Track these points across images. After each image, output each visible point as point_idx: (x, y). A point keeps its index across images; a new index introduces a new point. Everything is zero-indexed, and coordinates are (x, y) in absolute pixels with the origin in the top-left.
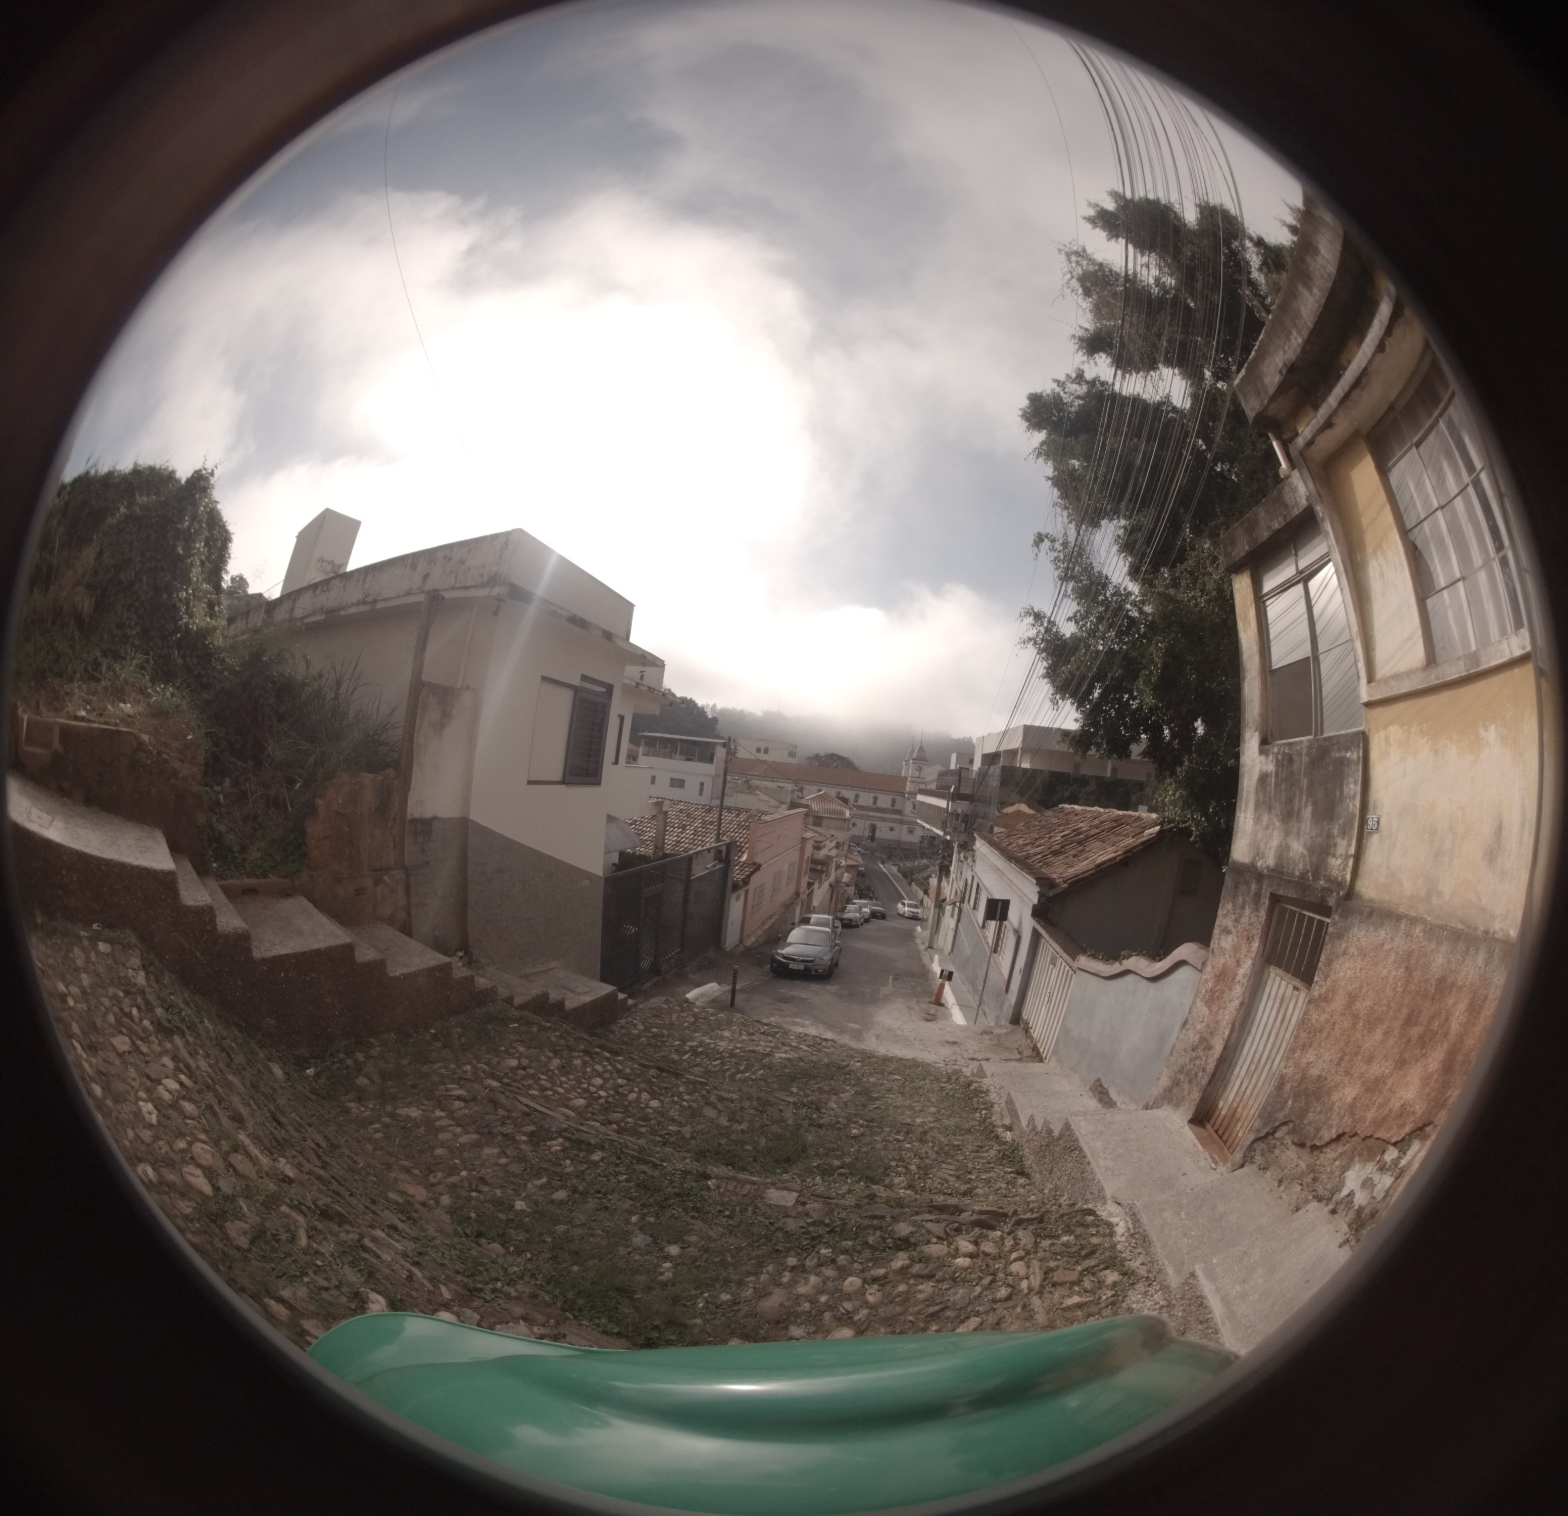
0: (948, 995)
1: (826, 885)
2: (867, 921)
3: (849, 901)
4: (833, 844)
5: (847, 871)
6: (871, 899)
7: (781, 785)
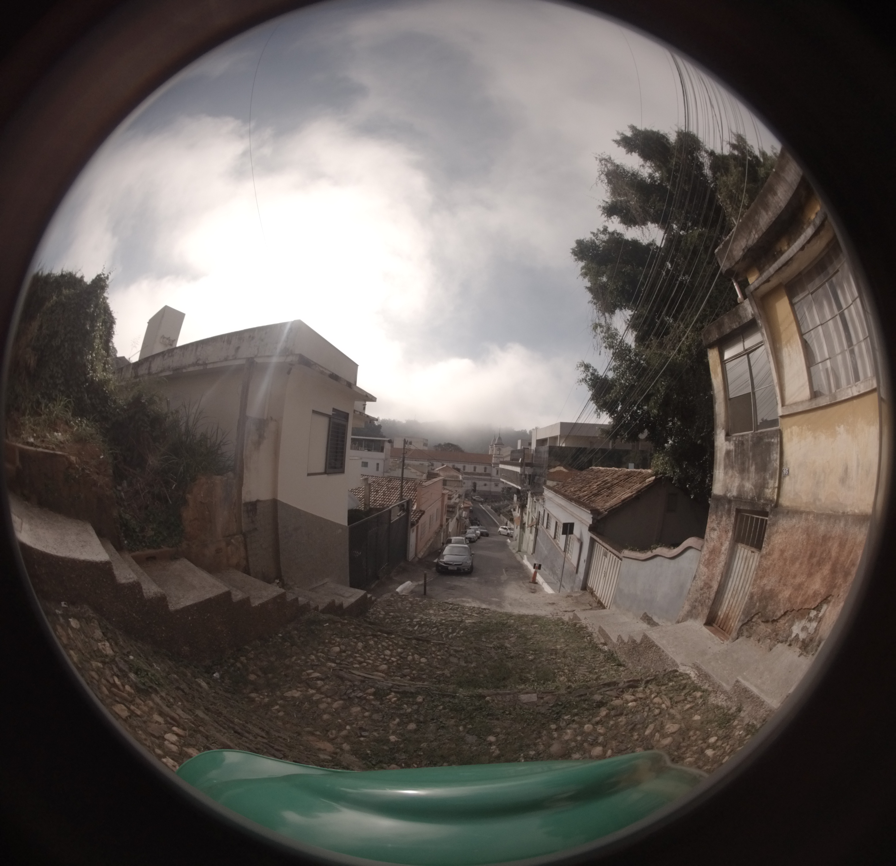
0: (539, 578)
2: (479, 538)
3: (466, 528)
4: (457, 496)
5: (464, 510)
6: (478, 525)
7: (421, 464)
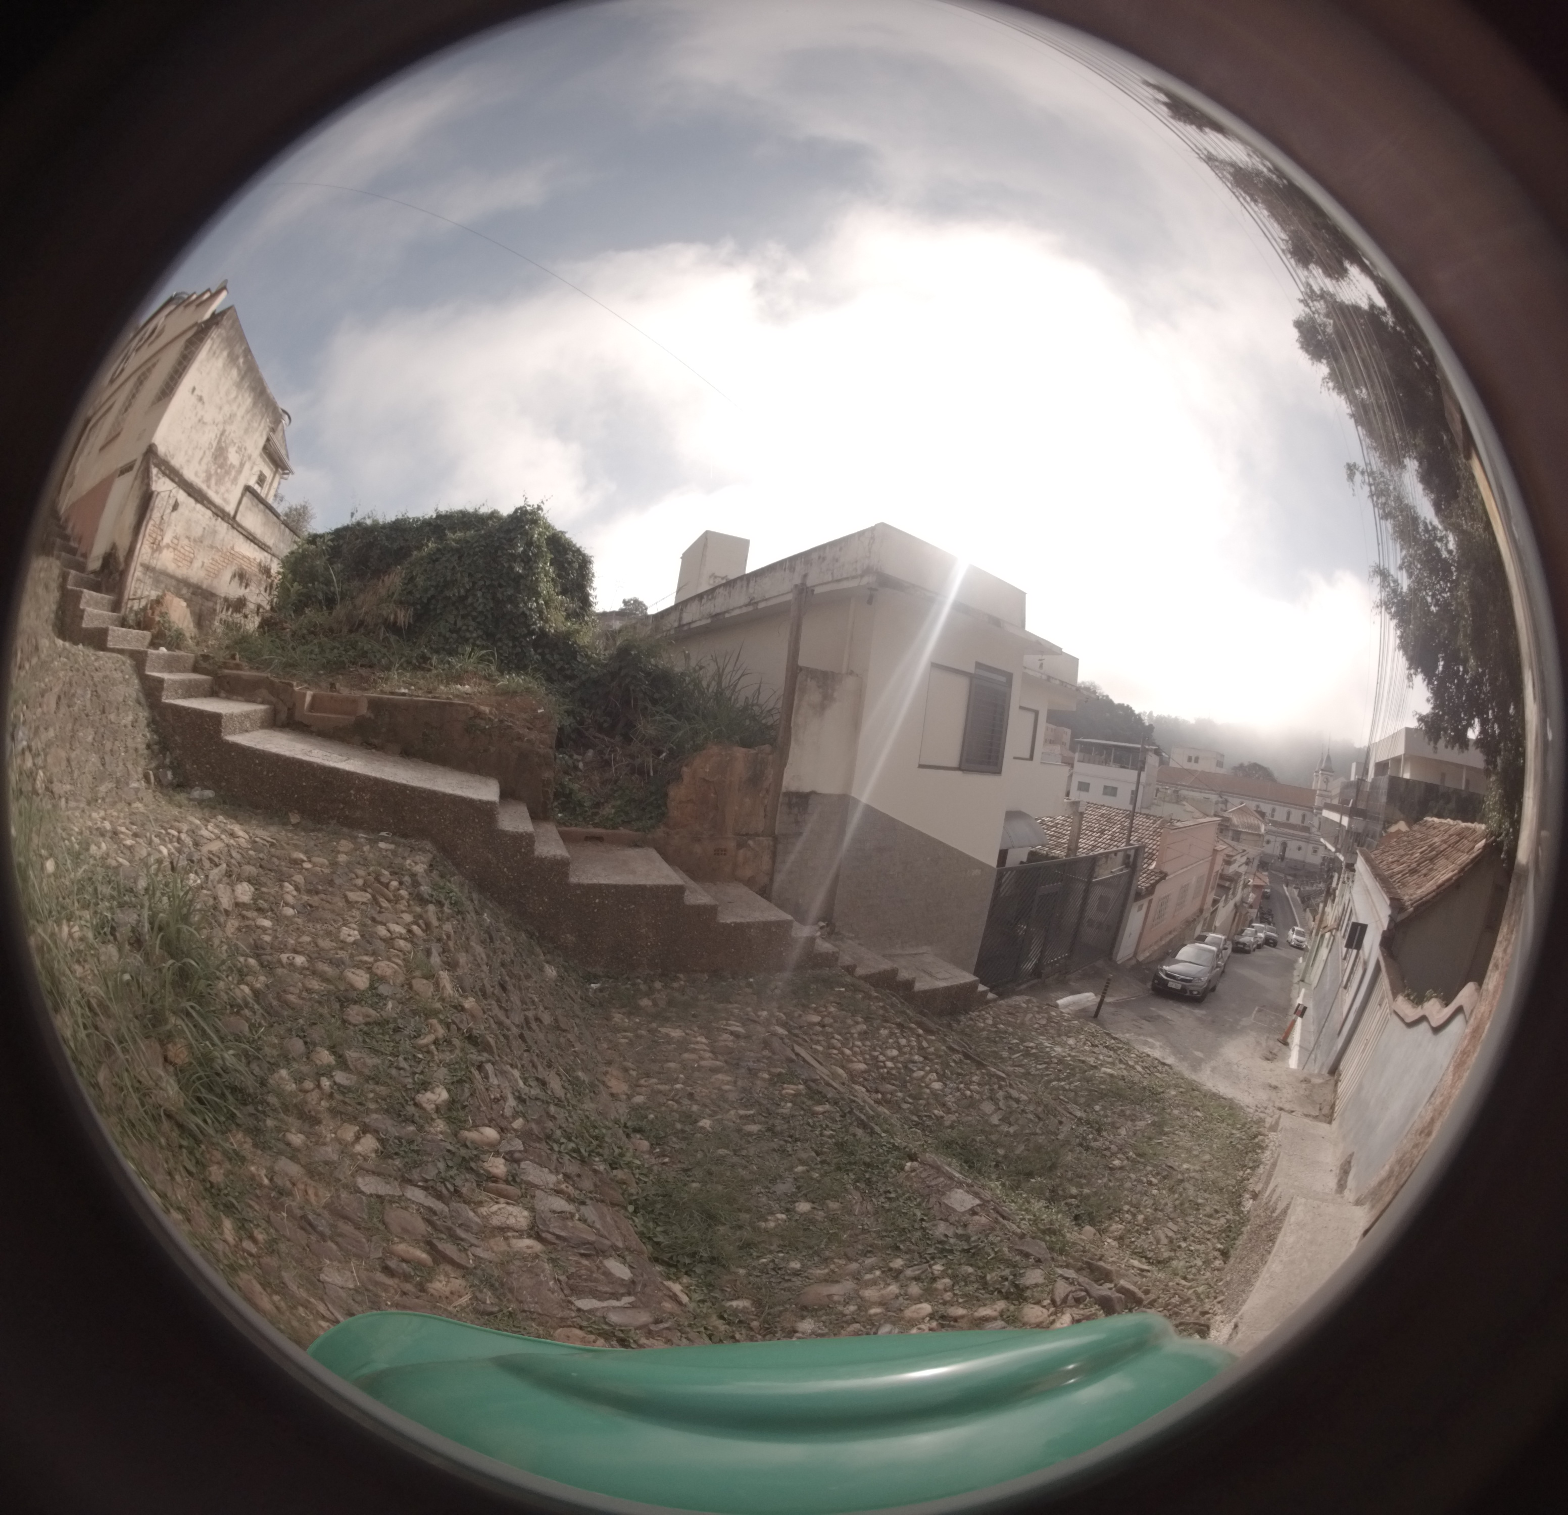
1: (1231, 904)
2: (1259, 945)
3: (1248, 924)
4: (1244, 859)
5: (1253, 891)
6: (1269, 923)
7: (1207, 796)
